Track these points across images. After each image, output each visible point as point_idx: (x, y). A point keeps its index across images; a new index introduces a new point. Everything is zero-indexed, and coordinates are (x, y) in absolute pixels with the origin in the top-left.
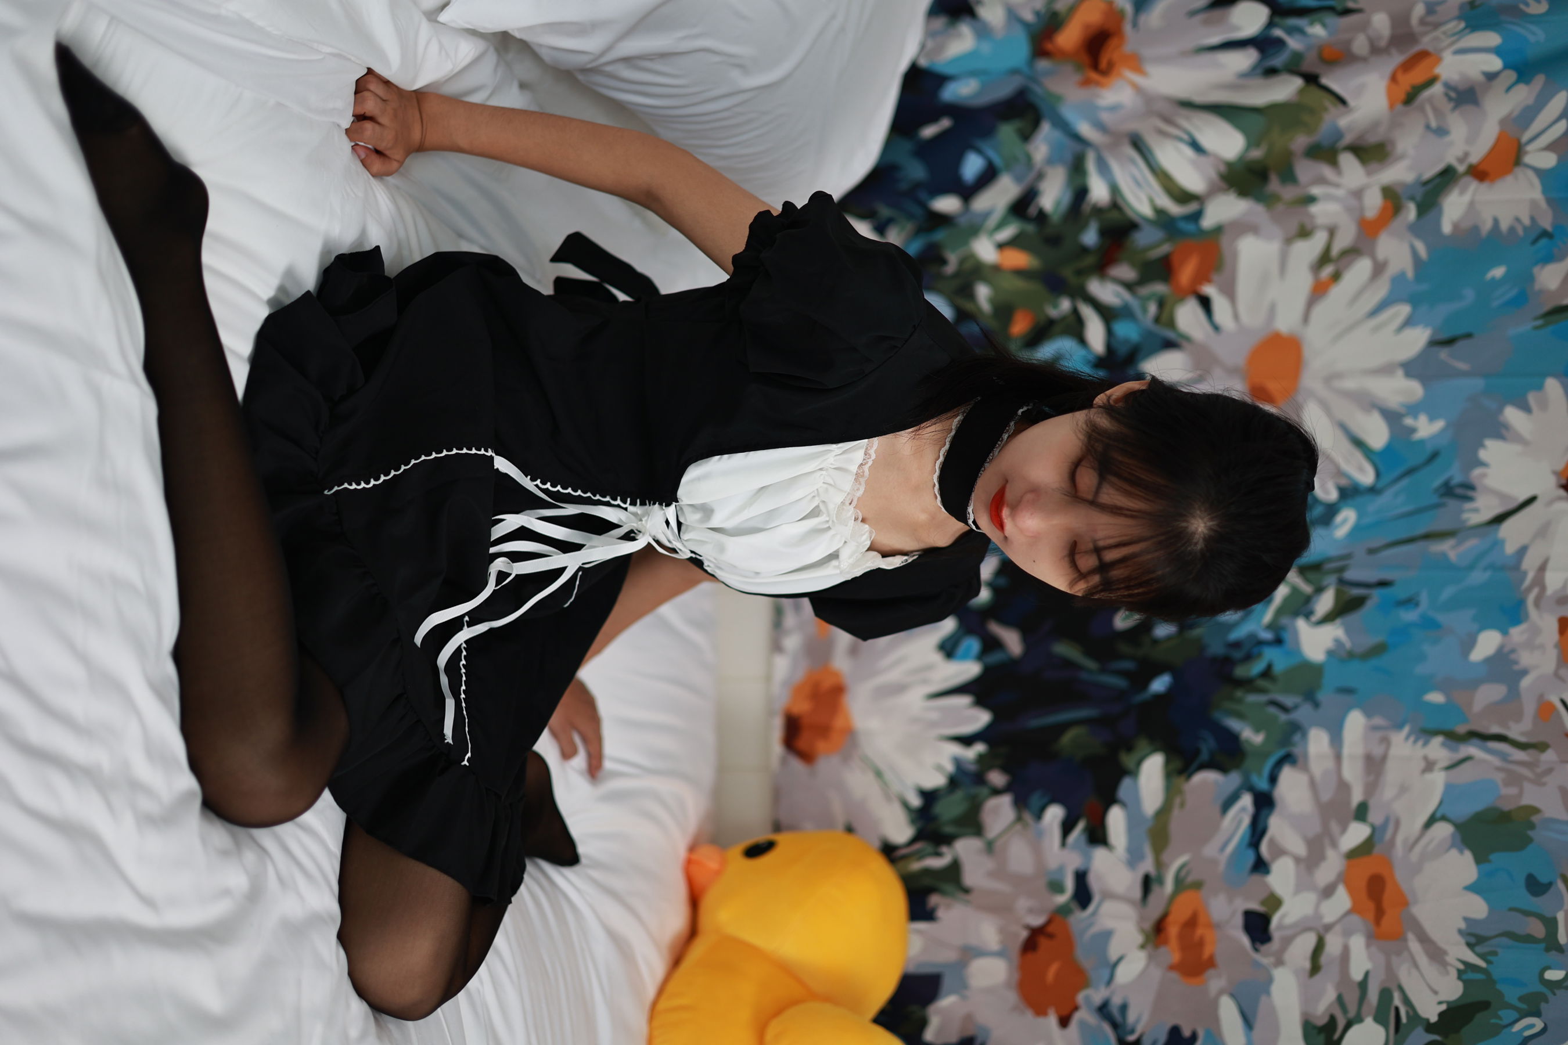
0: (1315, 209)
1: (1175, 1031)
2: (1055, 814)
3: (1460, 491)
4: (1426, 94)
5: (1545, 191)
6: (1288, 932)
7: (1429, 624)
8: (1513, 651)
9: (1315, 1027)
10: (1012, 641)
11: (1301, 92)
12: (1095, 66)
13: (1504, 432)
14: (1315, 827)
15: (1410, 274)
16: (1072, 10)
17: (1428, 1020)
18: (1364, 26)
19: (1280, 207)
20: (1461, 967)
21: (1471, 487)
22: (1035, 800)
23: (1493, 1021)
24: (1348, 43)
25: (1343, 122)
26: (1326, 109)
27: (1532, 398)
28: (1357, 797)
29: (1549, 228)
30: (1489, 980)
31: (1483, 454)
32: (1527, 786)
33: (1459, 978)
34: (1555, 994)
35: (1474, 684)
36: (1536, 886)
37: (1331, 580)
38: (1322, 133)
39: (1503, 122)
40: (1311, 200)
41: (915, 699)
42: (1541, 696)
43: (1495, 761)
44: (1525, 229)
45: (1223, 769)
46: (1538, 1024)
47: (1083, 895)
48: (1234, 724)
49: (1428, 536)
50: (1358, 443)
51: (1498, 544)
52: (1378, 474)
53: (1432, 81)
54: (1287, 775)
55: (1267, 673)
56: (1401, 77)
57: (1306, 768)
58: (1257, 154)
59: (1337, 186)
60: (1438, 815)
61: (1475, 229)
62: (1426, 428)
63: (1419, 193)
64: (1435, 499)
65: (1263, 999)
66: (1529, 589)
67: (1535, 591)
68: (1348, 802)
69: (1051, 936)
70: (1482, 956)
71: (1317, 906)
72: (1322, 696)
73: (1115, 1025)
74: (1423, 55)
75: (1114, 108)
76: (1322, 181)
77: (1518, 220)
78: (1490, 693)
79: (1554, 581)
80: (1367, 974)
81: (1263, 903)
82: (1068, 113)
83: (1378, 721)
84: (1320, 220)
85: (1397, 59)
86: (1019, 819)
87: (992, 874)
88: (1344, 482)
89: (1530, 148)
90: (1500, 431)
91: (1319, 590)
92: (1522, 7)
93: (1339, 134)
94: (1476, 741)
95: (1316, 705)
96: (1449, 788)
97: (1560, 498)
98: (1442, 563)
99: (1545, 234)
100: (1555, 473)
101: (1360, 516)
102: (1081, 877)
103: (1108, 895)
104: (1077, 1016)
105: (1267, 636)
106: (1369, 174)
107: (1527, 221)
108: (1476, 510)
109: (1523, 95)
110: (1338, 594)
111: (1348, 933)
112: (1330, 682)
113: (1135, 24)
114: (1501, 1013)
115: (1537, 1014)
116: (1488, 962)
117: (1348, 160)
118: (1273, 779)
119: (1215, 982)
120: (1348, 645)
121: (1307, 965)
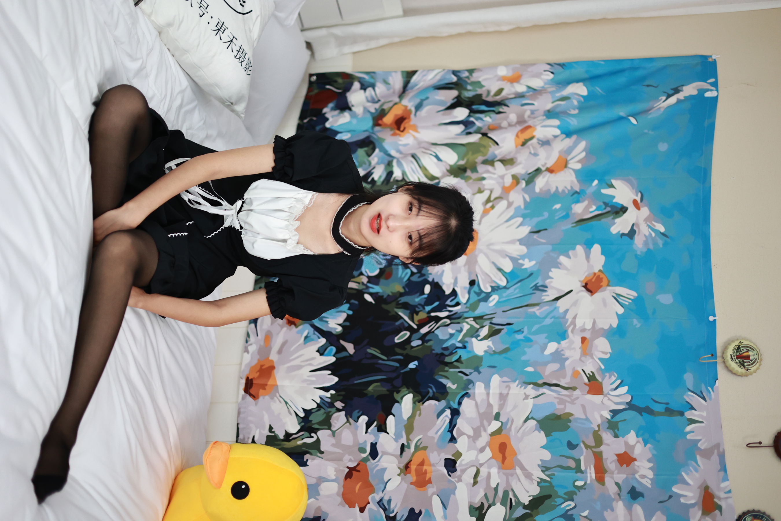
0: (484, 182)
1: (412, 510)
2: (364, 419)
3: (541, 288)
4: (530, 143)
5: (576, 177)
6: (464, 467)
7: (528, 340)
8: (562, 350)
9: (474, 508)
10: (350, 348)
11: (480, 139)
12: (399, 129)
13: (559, 265)
14: (477, 423)
15: (522, 207)
16: (391, 108)
17: (524, 504)
18: (506, 119)
19: (471, 181)
20: (539, 480)
21: (546, 287)
22: (355, 413)
23: (553, 503)
24: (500, 124)
25: (497, 152)
26: (490, 147)
27: (571, 253)
28: (495, 411)
29: (578, 191)
30: (551, 486)
31: (551, 274)
32: (567, 404)
33: (538, 485)
34: (580, 492)
35: (546, 364)
36: (572, 446)
37: (487, 323)
38: (489, 156)
39: (560, 152)
40: (484, 179)
41: (305, 372)
42: (574, 368)
43: (554, 394)
44: (568, 190)
45: (438, 400)
46: (573, 504)
47: (374, 453)
48: (444, 381)
49: (527, 306)
50: (500, 270)
51: (556, 308)
52: (508, 282)
53: (532, 138)
54: (466, 400)
55: (459, 360)
56: (520, 135)
57: (474, 399)
58: (462, 163)
59: (494, 174)
60: (530, 417)
61: (549, 190)
62: (528, 264)
63: (527, 178)
64: (531, 291)
65: (452, 496)
66: (569, 326)
67: (572, 327)
68: (492, 412)
69: (359, 471)
70: (548, 476)
71: (477, 456)
72: (481, 369)
73: (385, 510)
74: (529, 127)
75: (405, 145)
76: (488, 172)
77: (566, 187)
78: (552, 367)
79: (579, 323)
80: (498, 484)
81: (453, 455)
82: (387, 145)
83: (505, 379)
84: (486, 187)
85: (519, 128)
86: (348, 421)
87: (333, 445)
88: (493, 285)
89: (570, 162)
90: (557, 265)
91: (483, 327)
92: (568, 112)
93: (496, 156)
94: (546, 386)
95: (479, 373)
96: (534, 406)
97: (582, 291)
98: (534, 315)
99: (576, 192)
100: (580, 281)
101: (499, 299)
102: (374, 446)
103: (385, 453)
104: (368, 506)
105: (460, 345)
106: (507, 170)
107: (569, 188)
108: (548, 295)
109: (568, 142)
110: (490, 328)
111: (490, 467)
112: (485, 363)
113: (415, 115)
114: (556, 500)
115: (572, 500)
116: (551, 478)
117: (498, 165)
118: (460, 403)
119: (431, 489)
120: (494, 349)
121: (472, 481)
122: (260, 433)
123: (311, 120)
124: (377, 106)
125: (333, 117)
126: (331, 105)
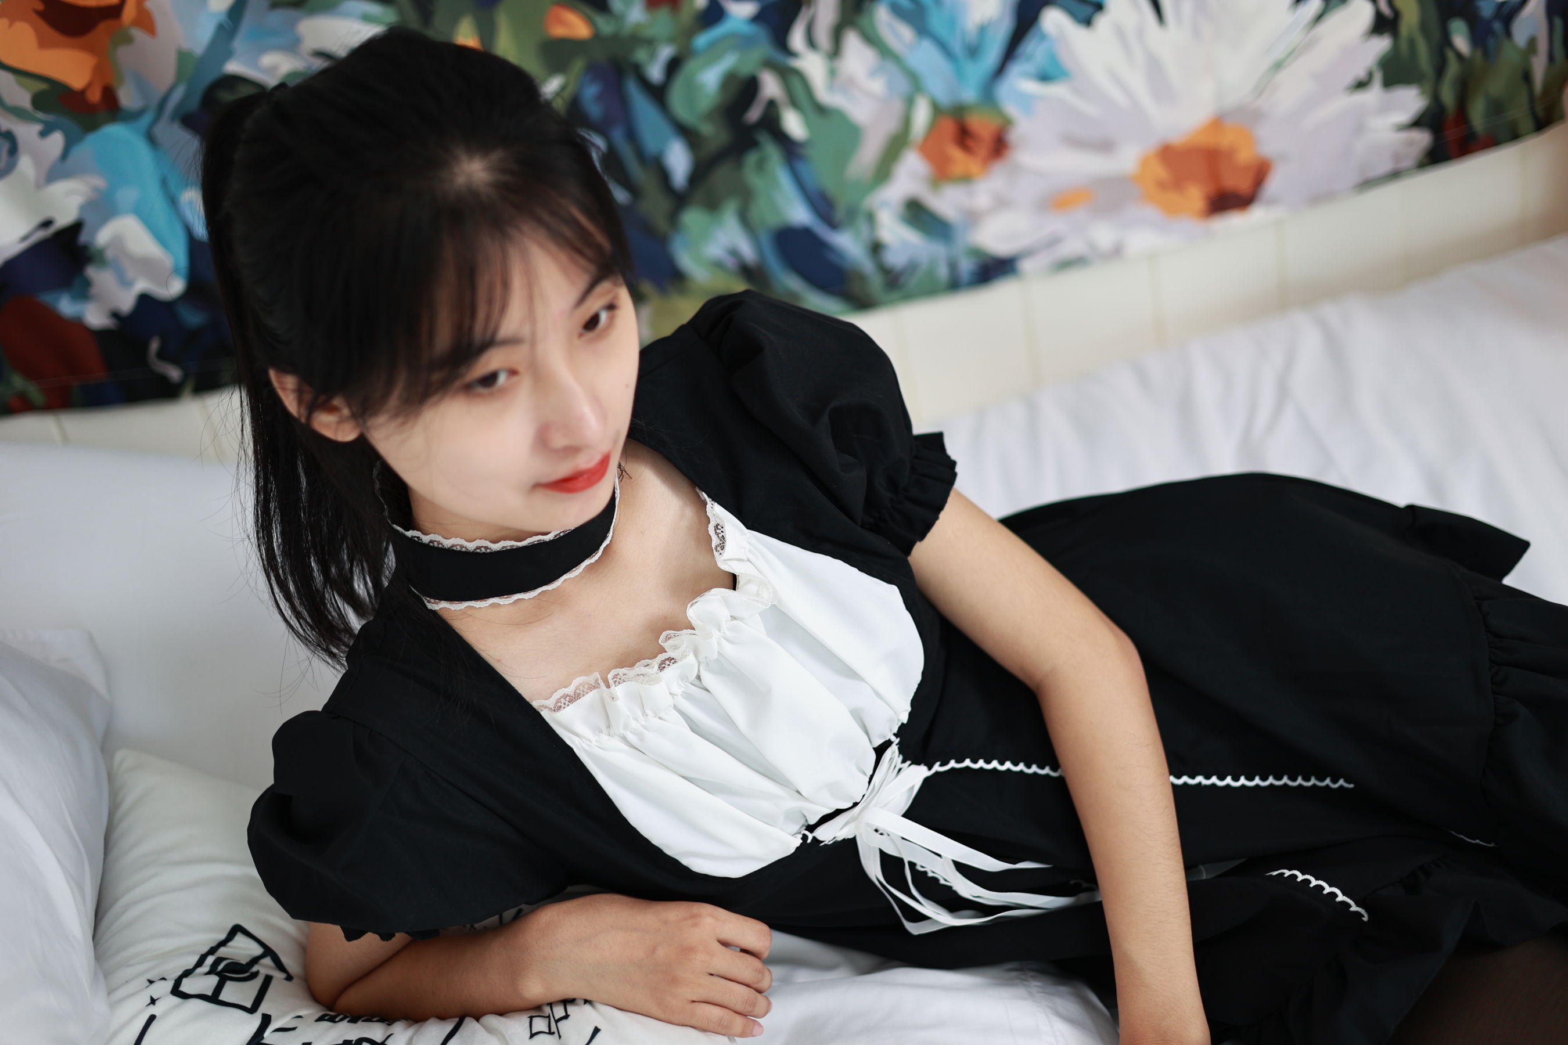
12: (112, 14)
82: (201, 35)
122: (1384, 109)
123: (162, 355)
124: (26, 132)
125: (126, 283)
126: (66, 306)
